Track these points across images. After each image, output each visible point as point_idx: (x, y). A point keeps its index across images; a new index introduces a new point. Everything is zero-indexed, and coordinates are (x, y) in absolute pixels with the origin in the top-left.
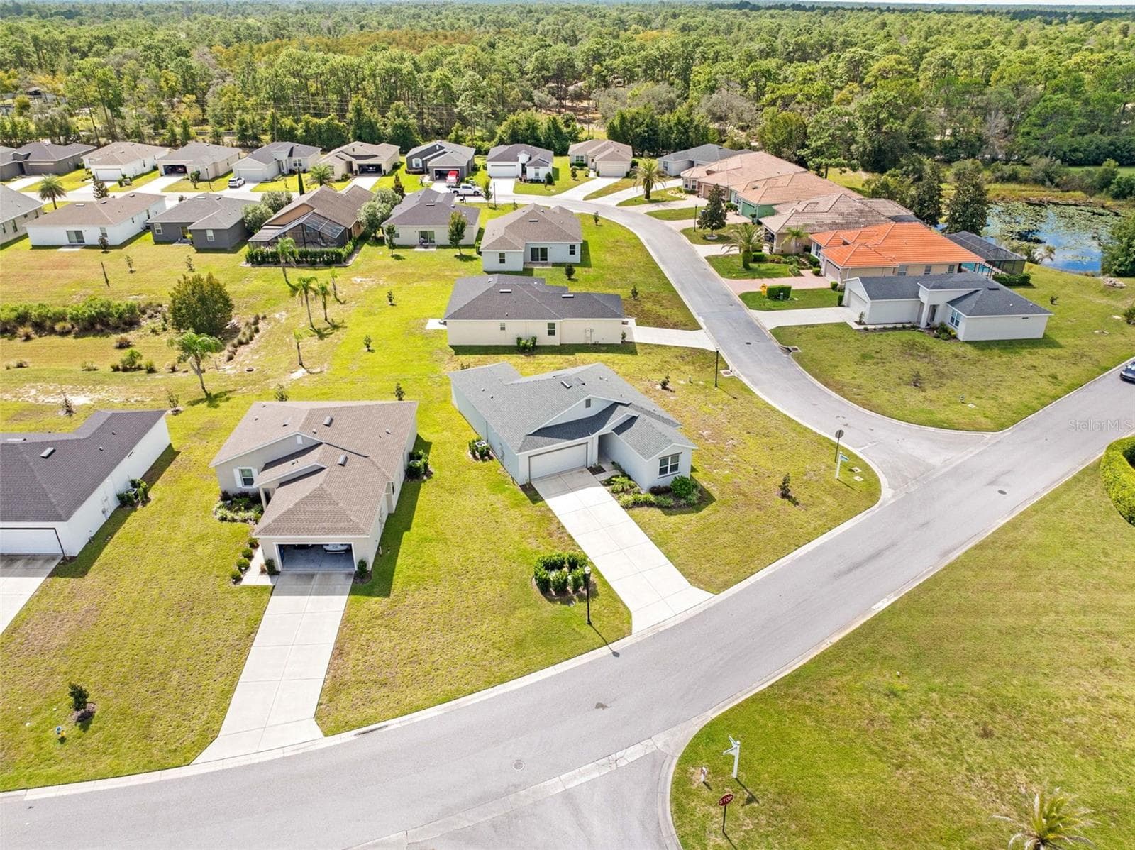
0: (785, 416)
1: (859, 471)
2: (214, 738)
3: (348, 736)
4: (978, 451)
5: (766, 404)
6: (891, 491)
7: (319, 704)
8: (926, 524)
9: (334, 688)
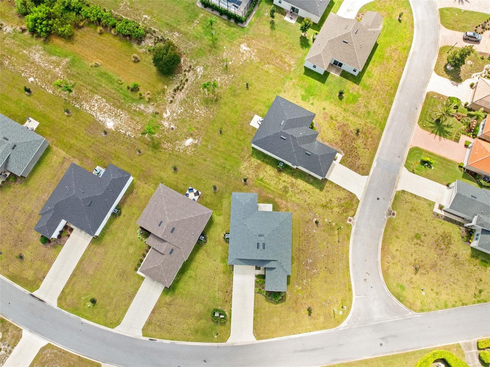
0: (348, 263)
1: (345, 309)
2: (120, 324)
3: (147, 339)
4: (398, 319)
5: (348, 251)
6: (346, 324)
7: (144, 326)
8: (342, 345)
9: (149, 323)
